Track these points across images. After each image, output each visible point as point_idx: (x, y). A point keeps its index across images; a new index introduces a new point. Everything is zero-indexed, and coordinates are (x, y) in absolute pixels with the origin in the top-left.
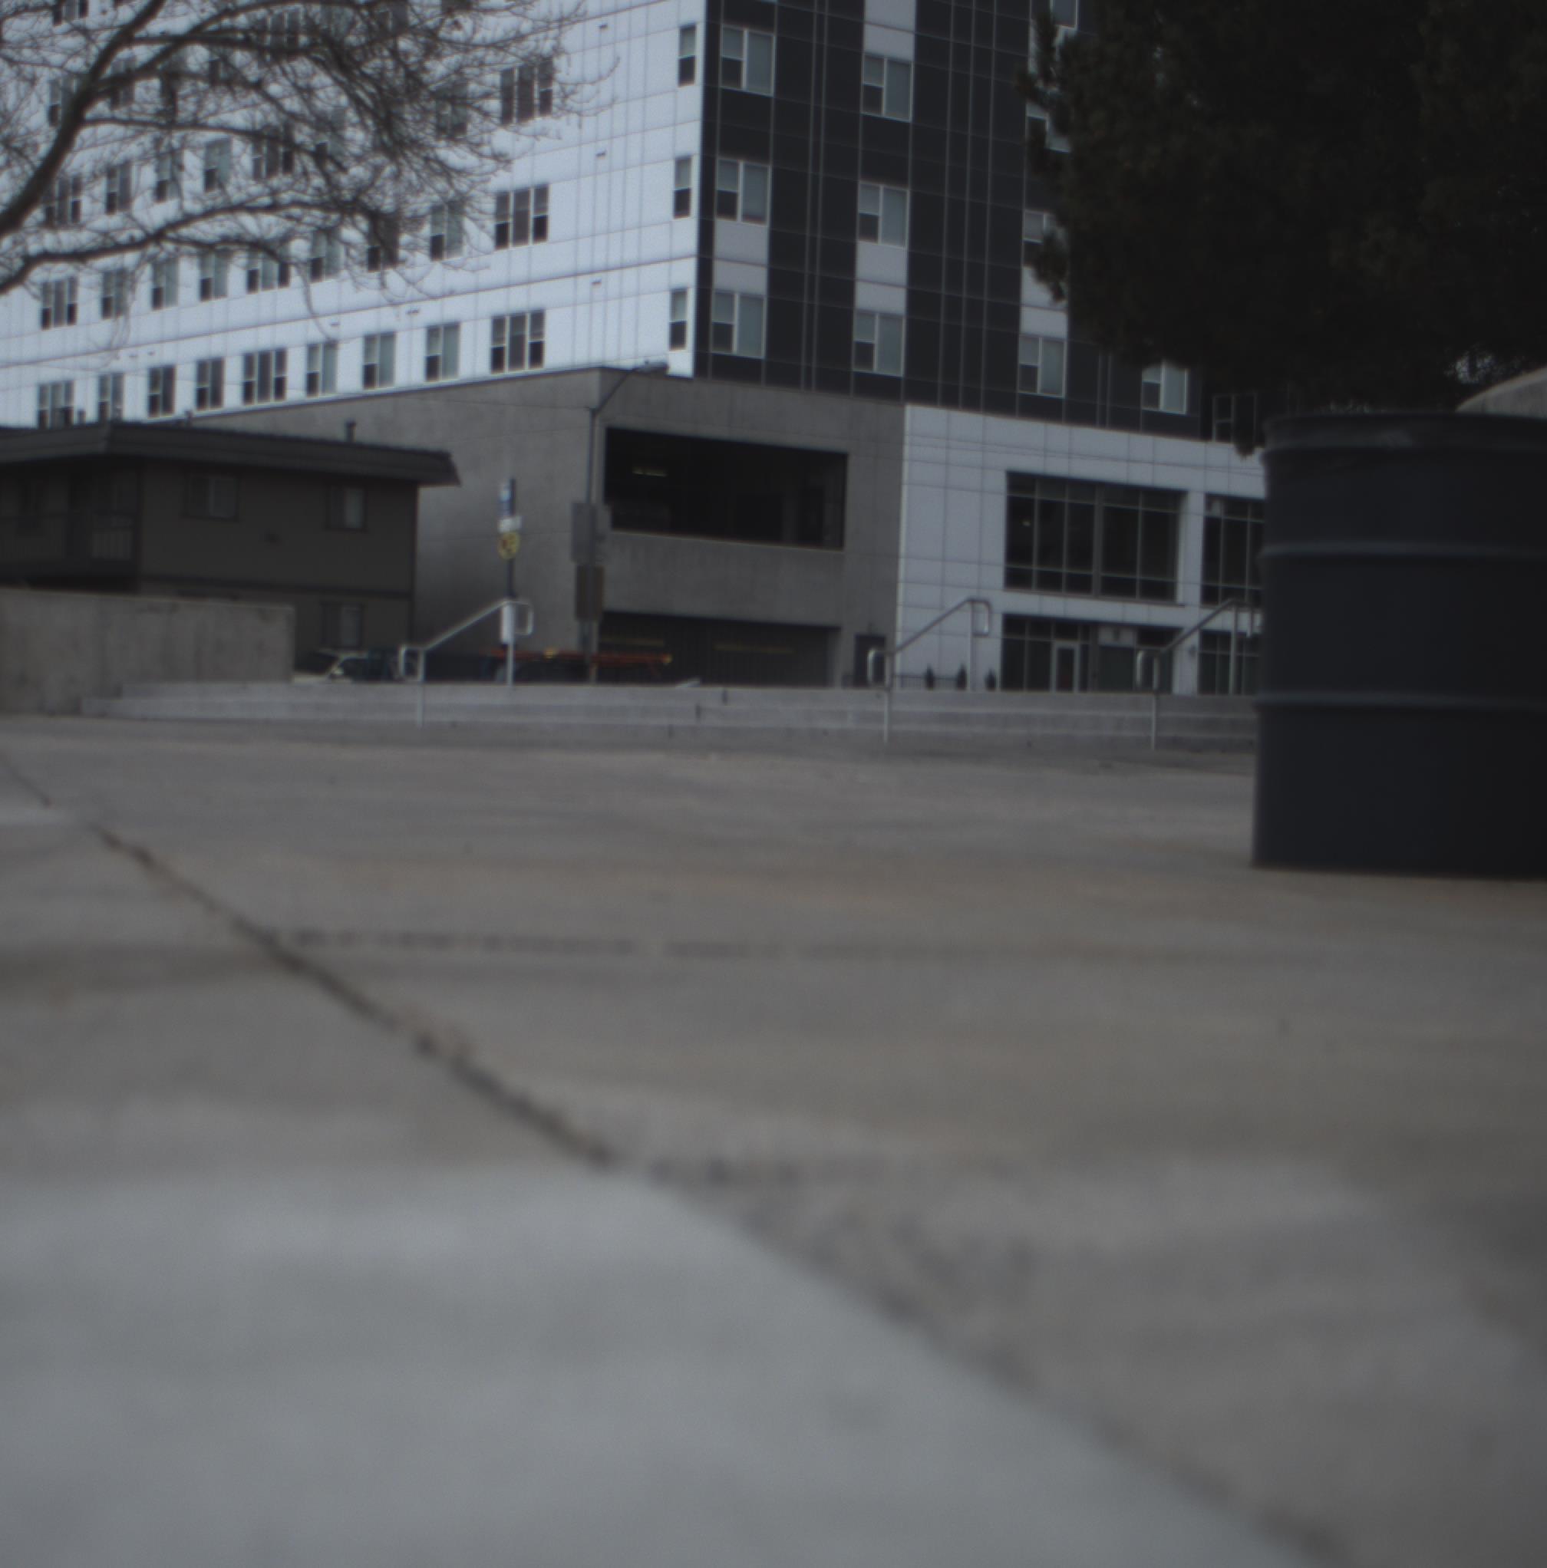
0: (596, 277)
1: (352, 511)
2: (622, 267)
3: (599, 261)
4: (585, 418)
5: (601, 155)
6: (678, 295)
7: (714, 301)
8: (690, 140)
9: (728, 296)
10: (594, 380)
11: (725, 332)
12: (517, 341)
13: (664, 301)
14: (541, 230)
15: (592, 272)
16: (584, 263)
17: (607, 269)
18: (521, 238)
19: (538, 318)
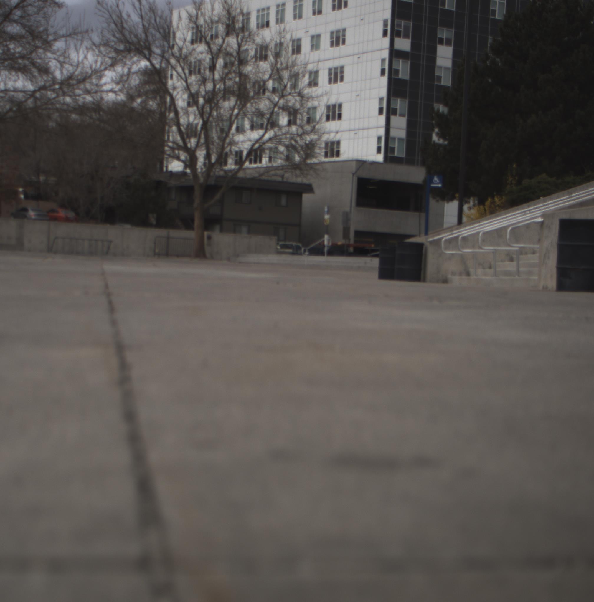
0: (356, 132)
1: (284, 201)
2: (363, 129)
3: (357, 127)
4: (351, 175)
5: (358, 96)
6: (379, 139)
7: (390, 140)
8: (383, 92)
9: (394, 139)
10: (354, 163)
11: (393, 149)
12: (332, 150)
13: (375, 141)
14: (340, 117)
15: (354, 130)
16: (352, 127)
17: (359, 130)
18: (334, 119)
19: (338, 143)
